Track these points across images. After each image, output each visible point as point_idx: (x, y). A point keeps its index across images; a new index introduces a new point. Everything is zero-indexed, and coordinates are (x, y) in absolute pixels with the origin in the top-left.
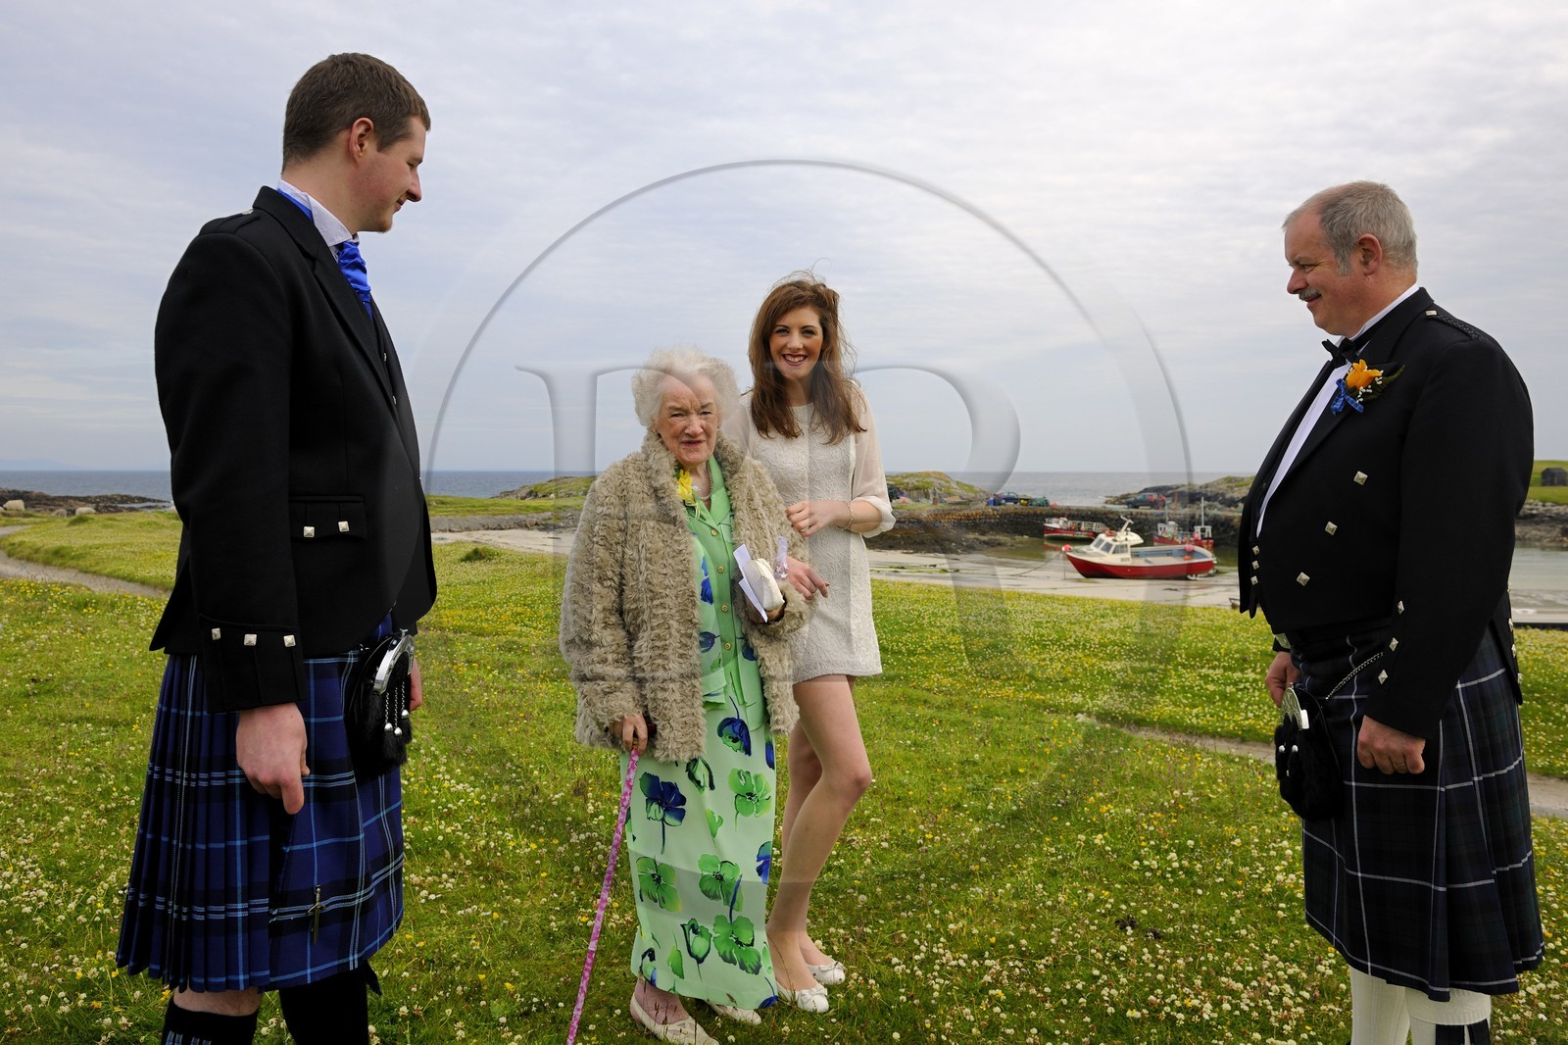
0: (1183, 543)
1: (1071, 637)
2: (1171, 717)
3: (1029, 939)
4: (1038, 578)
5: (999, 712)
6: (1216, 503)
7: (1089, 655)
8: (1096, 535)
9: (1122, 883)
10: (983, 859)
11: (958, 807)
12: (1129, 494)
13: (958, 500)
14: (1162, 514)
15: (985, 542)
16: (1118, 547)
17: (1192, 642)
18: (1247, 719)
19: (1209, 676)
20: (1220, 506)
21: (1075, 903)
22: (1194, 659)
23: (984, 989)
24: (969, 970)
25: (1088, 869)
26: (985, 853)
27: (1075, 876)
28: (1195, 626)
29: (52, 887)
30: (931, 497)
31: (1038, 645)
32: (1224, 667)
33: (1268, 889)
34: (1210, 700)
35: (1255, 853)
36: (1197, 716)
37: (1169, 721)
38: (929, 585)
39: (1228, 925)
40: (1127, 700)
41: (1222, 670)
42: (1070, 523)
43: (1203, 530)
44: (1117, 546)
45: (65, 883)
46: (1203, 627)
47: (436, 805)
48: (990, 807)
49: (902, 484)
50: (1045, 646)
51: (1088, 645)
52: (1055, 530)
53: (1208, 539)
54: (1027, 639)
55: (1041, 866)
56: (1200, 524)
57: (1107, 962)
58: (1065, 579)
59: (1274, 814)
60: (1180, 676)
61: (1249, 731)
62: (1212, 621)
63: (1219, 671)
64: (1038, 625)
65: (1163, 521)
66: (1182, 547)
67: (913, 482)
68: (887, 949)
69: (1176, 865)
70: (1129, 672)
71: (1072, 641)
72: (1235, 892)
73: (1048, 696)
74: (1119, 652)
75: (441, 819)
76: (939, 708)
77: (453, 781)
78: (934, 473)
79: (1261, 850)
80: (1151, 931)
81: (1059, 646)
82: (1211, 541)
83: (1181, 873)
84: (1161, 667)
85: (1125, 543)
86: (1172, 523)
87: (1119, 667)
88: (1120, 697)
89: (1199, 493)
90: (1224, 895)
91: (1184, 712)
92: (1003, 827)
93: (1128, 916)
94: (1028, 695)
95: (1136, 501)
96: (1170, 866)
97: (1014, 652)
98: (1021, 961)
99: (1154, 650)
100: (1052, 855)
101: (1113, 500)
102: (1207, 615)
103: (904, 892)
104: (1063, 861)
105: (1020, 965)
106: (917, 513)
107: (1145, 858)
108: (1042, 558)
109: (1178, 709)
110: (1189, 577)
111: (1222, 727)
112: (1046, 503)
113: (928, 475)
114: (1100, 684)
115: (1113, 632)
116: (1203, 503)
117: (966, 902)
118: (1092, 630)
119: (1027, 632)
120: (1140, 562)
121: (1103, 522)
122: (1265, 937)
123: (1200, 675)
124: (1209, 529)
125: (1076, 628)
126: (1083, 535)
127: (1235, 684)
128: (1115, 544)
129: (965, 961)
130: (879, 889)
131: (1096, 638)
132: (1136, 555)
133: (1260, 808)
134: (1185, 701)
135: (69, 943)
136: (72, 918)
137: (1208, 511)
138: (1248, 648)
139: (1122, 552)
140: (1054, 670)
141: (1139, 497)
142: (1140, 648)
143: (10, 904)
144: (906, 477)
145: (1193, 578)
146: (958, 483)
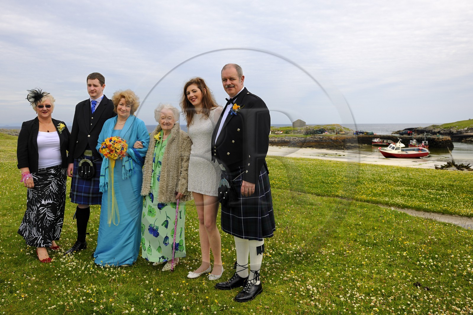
0: (418, 147)
1: (384, 179)
2: (418, 206)
3: (385, 289)
4: (370, 158)
5: (365, 207)
6: (429, 134)
7: (390, 185)
8: (389, 144)
9: (414, 269)
10: (366, 260)
11: (356, 241)
12: (400, 131)
13: (344, 133)
14: (411, 137)
15: (353, 146)
16: (398, 148)
17: (425, 181)
18: (444, 207)
19: (431, 192)
20: (431, 135)
21: (399, 277)
22: (426, 186)
23: (372, 307)
24: (365, 300)
25: (402, 264)
26: (367, 257)
27: (397, 266)
28: (425, 175)
29: (77, 261)
30: (335, 132)
31: (373, 181)
32: (436, 189)
33: (465, 273)
34: (432, 200)
35: (459, 260)
36: (427, 206)
37: (418, 207)
38: (337, 161)
39: (452, 286)
40: (404, 200)
41: (435, 190)
42: (381, 140)
43: (425, 142)
44: (396, 148)
45: (81, 261)
46: (428, 176)
47: (190, 236)
48: (367, 241)
49: (326, 128)
50: (376, 182)
51: (390, 182)
52: (376, 142)
53: (427, 145)
54: (370, 179)
55: (386, 262)
56: (424, 140)
57: (412, 299)
58: (379, 158)
59: (463, 245)
60: (421, 192)
61: (445, 211)
62: (431, 174)
63: (434, 191)
64: (373, 175)
65: (412, 140)
66: (418, 148)
67: (330, 127)
68: (337, 291)
69: (432, 264)
70: (404, 190)
71: (385, 180)
72: (453, 274)
73: (377, 198)
74: (400, 184)
75: (192, 241)
76: (345, 205)
77: (194, 228)
78: (336, 124)
79: (461, 259)
80: (426, 287)
81: (380, 182)
82: (428, 146)
83: (434, 266)
84: (415, 189)
85: (399, 147)
86: (415, 140)
87: (400, 189)
88: (401, 199)
89: (423, 130)
90: (450, 275)
91: (423, 204)
92: (371, 248)
93: (418, 282)
94: (371, 198)
95: (402, 133)
96: (430, 264)
97: (366, 184)
98: (383, 297)
99: (412, 183)
100: (389, 259)
101: (394, 132)
102: (429, 172)
103: (341, 271)
104: (393, 261)
105: (383, 299)
106: (331, 137)
107: (421, 260)
108: (371, 151)
109: (421, 203)
110: (420, 158)
111: (436, 209)
112: (373, 134)
113: (334, 125)
114: (394, 194)
115: (398, 177)
116: (425, 134)
117: (362, 275)
118: (391, 177)
119: (370, 177)
120: (404, 153)
121: (392, 140)
122: (465, 291)
123: (428, 192)
124: (427, 142)
125: (386, 176)
126: (385, 144)
127: (440, 195)
128: (396, 147)
129: (364, 297)
130: (332, 270)
131: (393, 179)
132: (402, 150)
133: (458, 243)
134: (423, 200)
135: (83, 280)
136: (83, 271)
137: (427, 136)
138: (444, 183)
139: (398, 149)
140: (379, 190)
141: (404, 132)
142: (408, 183)
143: (65, 267)
144: (327, 126)
145: (422, 158)
146: (344, 128)
